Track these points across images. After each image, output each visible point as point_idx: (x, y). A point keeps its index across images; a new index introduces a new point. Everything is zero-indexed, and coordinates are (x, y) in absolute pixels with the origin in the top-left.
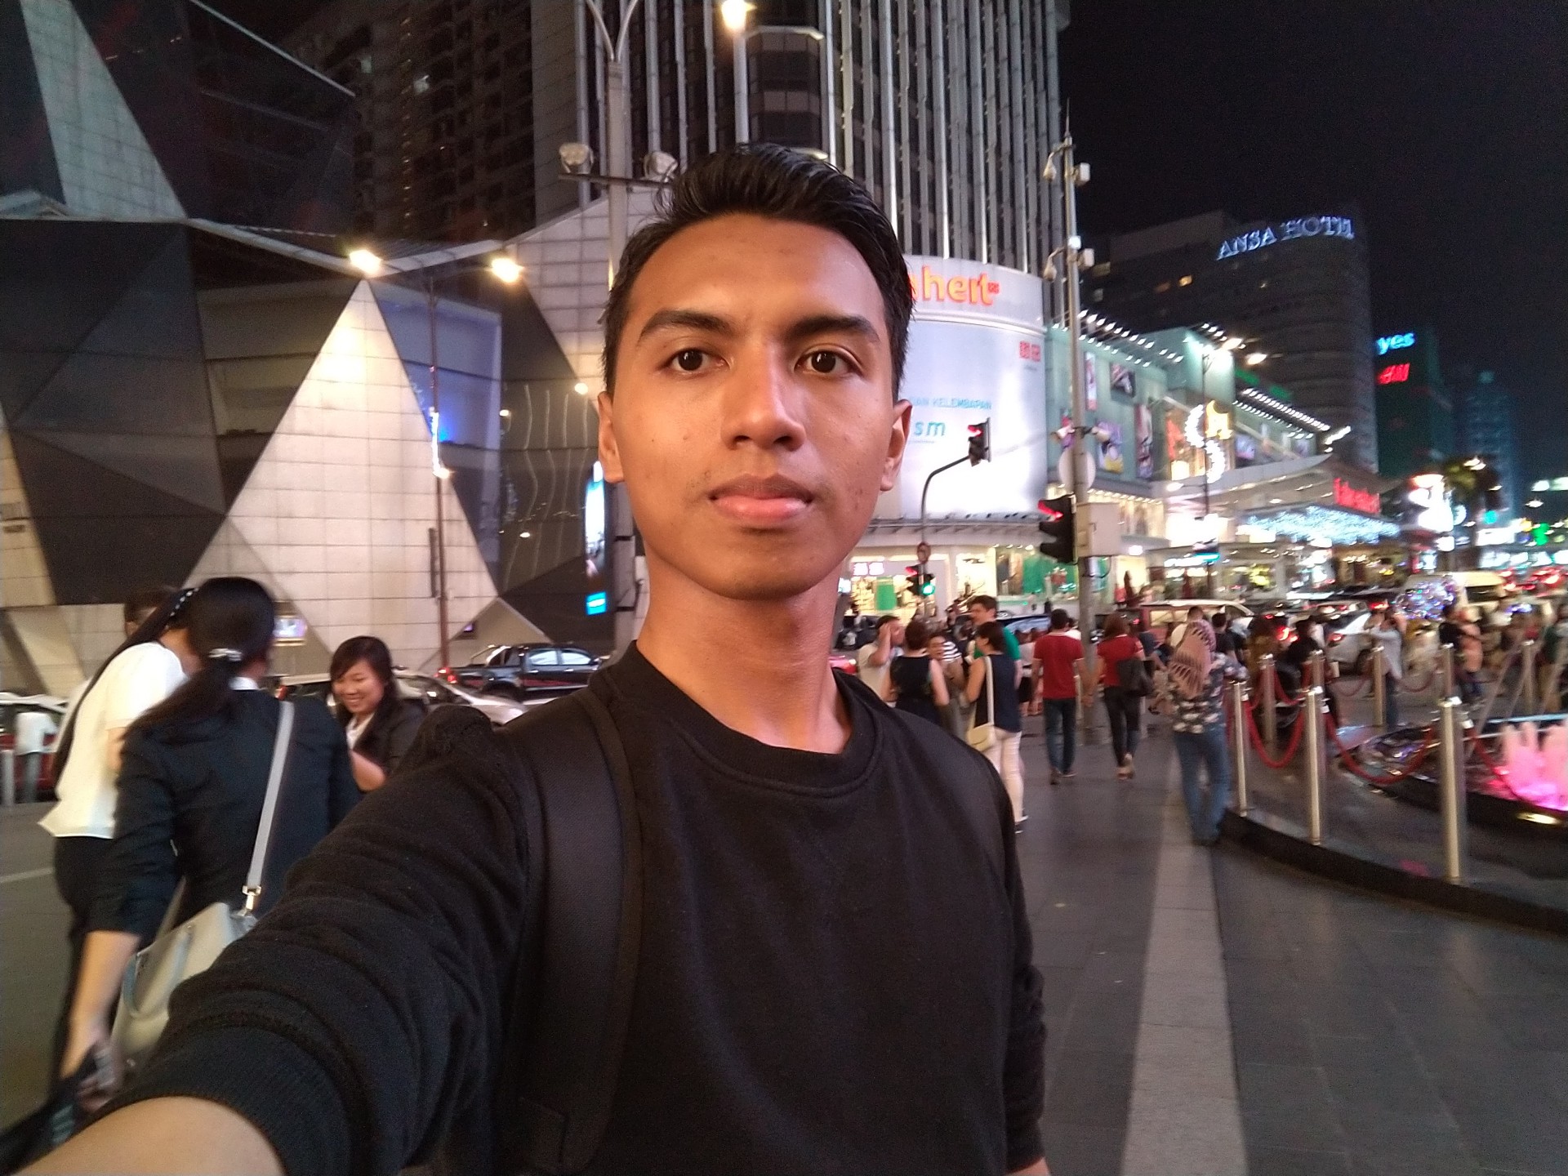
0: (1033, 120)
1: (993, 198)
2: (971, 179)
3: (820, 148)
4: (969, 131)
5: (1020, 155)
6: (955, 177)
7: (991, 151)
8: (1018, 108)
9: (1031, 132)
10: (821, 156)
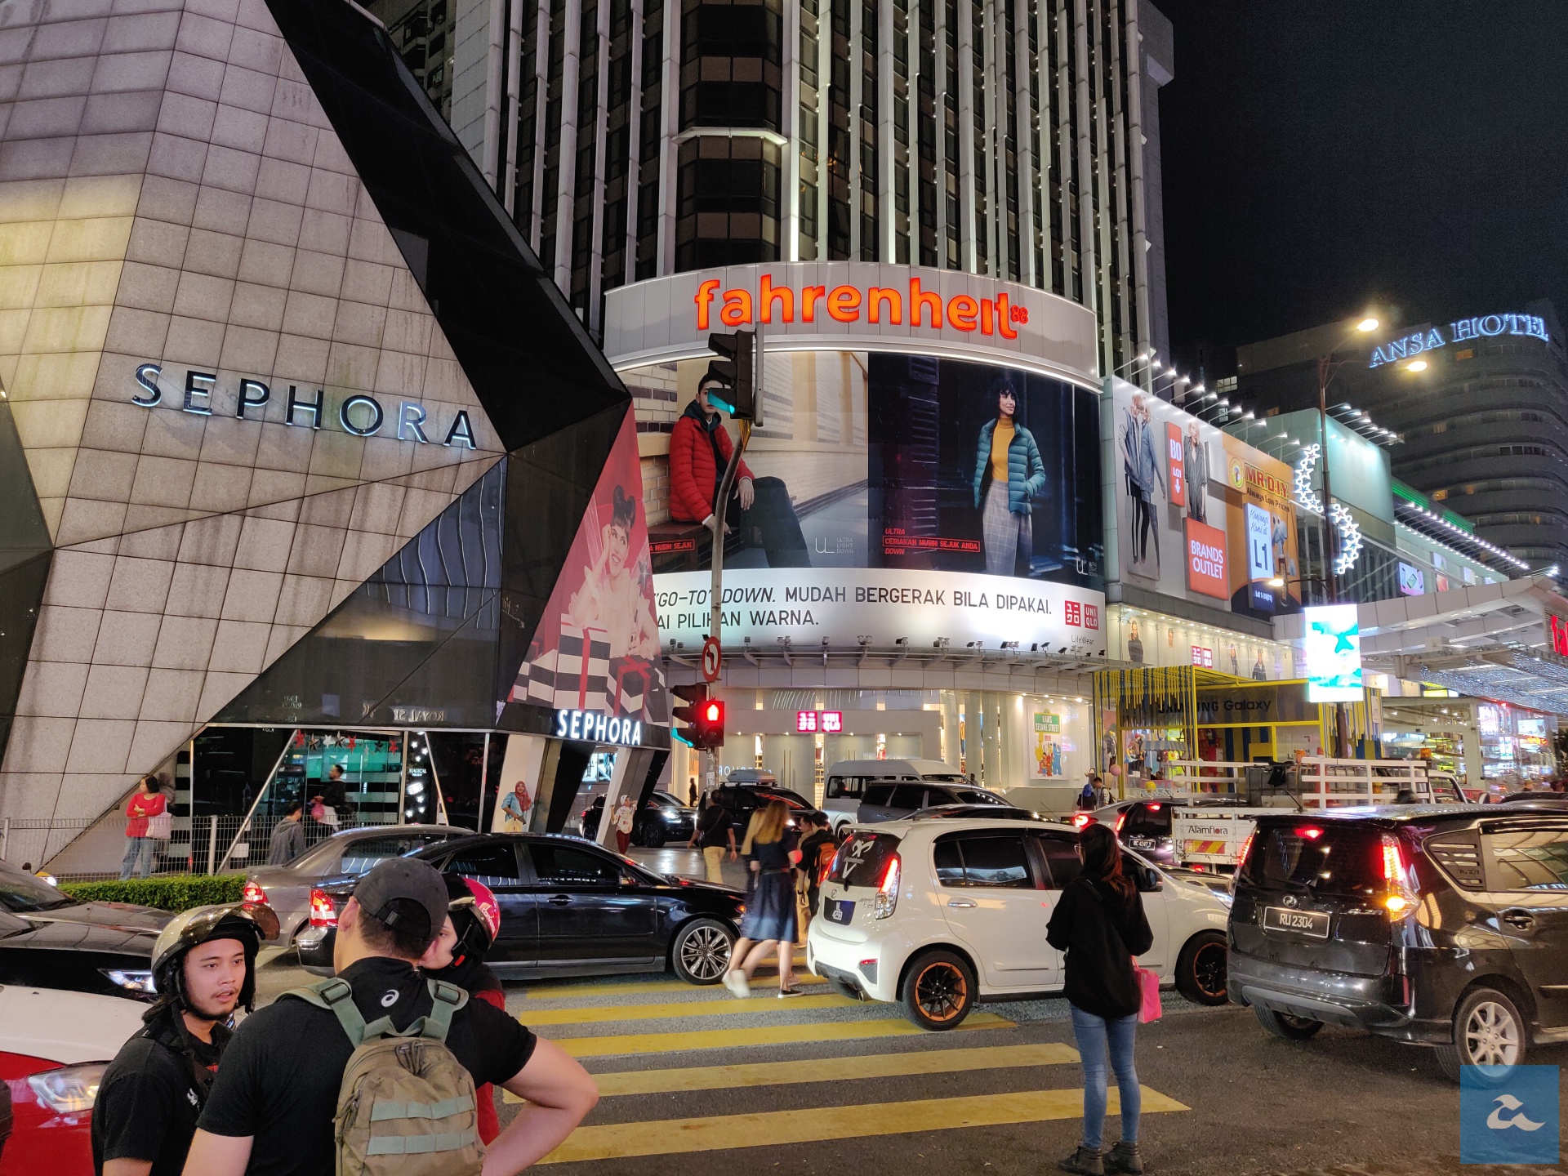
0: (1105, 147)
1: (1046, 234)
2: (1014, 206)
3: (778, 131)
4: (1012, 145)
5: (1086, 184)
6: (989, 199)
7: (1044, 175)
8: (1084, 127)
9: (1103, 160)
10: (779, 140)
